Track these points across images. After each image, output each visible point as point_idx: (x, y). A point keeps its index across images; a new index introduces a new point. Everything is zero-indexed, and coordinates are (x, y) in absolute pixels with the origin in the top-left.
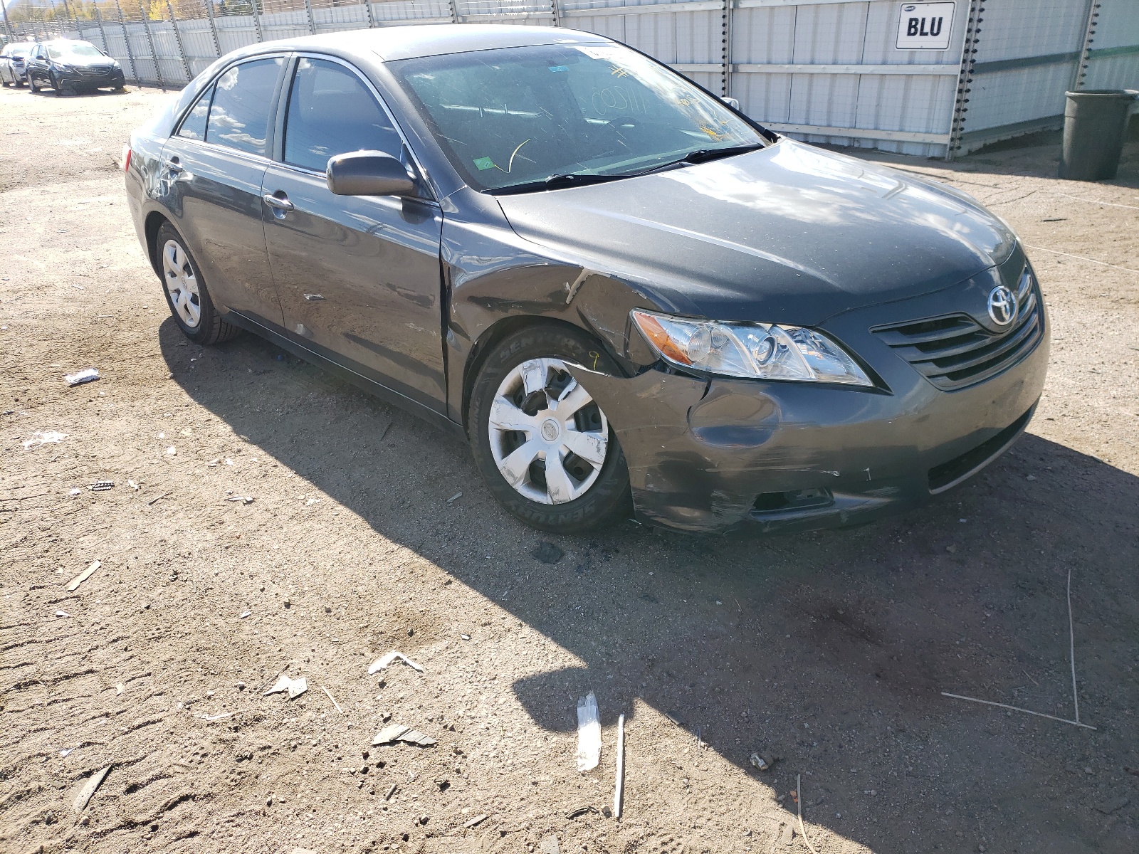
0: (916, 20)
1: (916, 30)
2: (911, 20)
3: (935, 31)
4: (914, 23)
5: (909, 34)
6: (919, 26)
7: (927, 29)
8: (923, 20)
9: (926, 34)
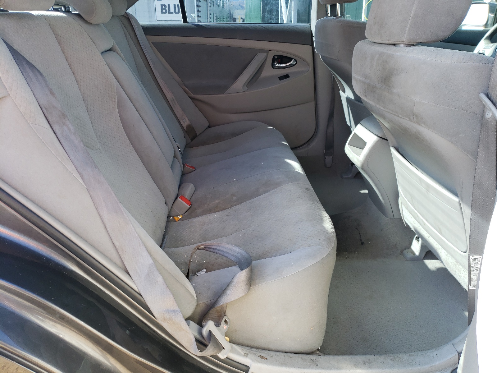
0: (165, 5)
1: (166, 10)
2: (162, 5)
3: (177, 11)
4: (164, 7)
5: (162, 13)
6: (167, 9)
7: (172, 10)
8: (169, 5)
9: (172, 13)
